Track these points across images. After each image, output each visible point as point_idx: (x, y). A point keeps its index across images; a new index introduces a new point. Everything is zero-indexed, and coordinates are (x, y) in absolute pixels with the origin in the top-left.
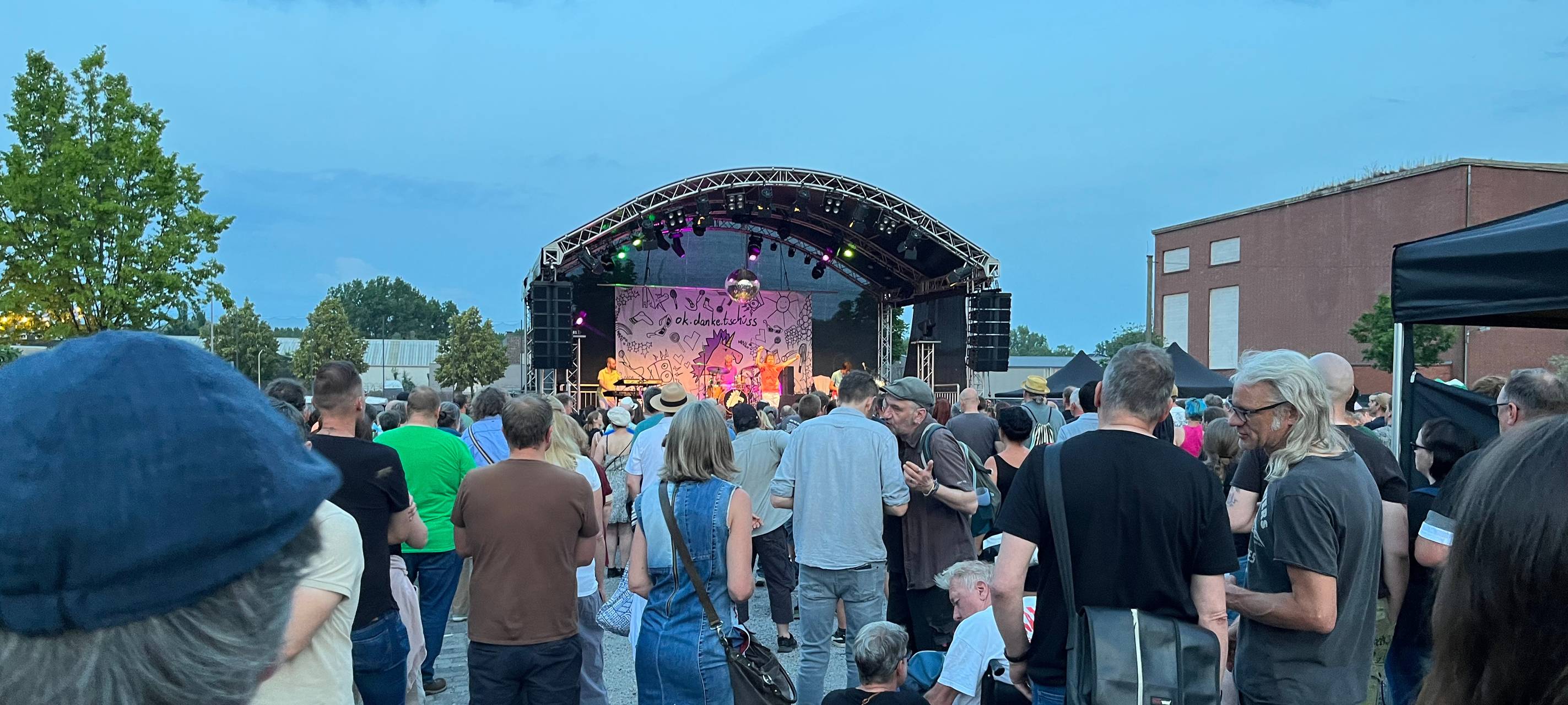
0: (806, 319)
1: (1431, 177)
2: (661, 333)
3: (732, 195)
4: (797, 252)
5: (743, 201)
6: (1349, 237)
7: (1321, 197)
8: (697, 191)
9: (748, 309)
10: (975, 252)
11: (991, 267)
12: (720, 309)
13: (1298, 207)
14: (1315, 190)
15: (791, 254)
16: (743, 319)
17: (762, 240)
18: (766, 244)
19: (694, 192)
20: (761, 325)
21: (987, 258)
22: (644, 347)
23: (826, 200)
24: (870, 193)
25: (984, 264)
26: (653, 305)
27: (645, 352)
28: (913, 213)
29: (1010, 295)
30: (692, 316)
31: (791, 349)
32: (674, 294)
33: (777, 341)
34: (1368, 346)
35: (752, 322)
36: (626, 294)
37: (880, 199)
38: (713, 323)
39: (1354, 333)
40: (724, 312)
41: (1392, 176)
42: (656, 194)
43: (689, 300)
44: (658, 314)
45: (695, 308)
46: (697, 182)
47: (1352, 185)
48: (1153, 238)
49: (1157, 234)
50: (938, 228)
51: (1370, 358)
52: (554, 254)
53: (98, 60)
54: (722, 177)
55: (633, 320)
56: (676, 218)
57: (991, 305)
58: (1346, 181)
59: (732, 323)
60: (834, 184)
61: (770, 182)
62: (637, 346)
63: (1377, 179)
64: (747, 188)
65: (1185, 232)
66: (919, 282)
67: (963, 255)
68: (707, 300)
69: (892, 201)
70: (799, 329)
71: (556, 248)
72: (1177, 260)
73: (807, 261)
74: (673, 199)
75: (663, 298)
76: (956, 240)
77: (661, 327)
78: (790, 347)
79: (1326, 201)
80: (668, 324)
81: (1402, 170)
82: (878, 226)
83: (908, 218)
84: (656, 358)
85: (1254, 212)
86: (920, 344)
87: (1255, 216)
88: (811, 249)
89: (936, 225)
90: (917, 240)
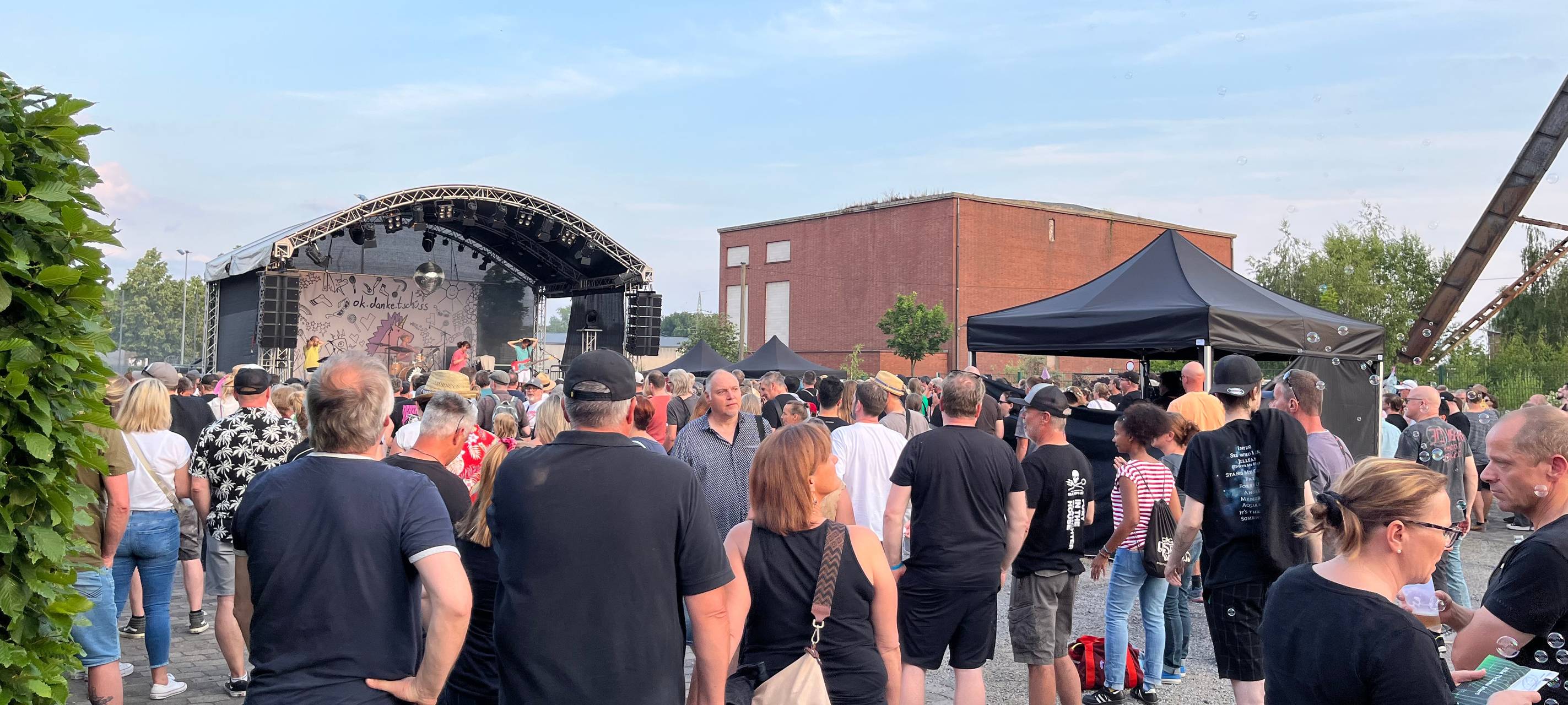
0: (471, 305)
1: (933, 204)
2: (339, 314)
3: (443, 207)
4: (466, 248)
5: (452, 212)
6: (873, 247)
7: (852, 213)
8: (413, 201)
9: (420, 295)
10: (635, 262)
11: (647, 274)
12: (395, 294)
13: (836, 219)
14: (848, 206)
15: (461, 249)
16: (416, 304)
17: (436, 236)
18: (439, 240)
19: (410, 202)
20: (431, 309)
21: (644, 266)
22: (323, 327)
23: (520, 214)
24: (555, 210)
25: (641, 271)
26: (333, 289)
27: (323, 331)
28: (588, 228)
29: (661, 296)
30: (369, 300)
31: (457, 331)
32: (353, 279)
33: (446, 323)
34: (891, 337)
35: (424, 307)
36: (308, 280)
37: (562, 216)
38: (388, 306)
39: (881, 326)
40: (398, 298)
41: (904, 201)
42: (378, 202)
43: (367, 286)
44: (336, 298)
45: (372, 293)
46: (413, 194)
47: (875, 206)
48: (718, 236)
49: (723, 233)
50: (607, 242)
51: (892, 346)
52: (285, 248)
54: (434, 191)
55: (313, 302)
56: (394, 223)
57: (647, 303)
58: (871, 202)
59: (406, 307)
60: (526, 202)
61: (474, 197)
62: (316, 326)
63: (893, 203)
64: (455, 200)
65: (744, 233)
66: (579, 280)
67: (625, 263)
68: (384, 286)
69: (572, 219)
70: (465, 314)
71: (286, 242)
72: (739, 256)
73: (475, 256)
74: (392, 206)
75: (342, 284)
76: (621, 252)
77: (340, 309)
78: (457, 329)
79: (856, 216)
80: (346, 306)
81: (911, 198)
82: (561, 237)
83: (584, 232)
84: (333, 336)
85: (801, 221)
86: (585, 332)
87: (802, 224)
88: (478, 245)
89: (606, 239)
90: (590, 249)
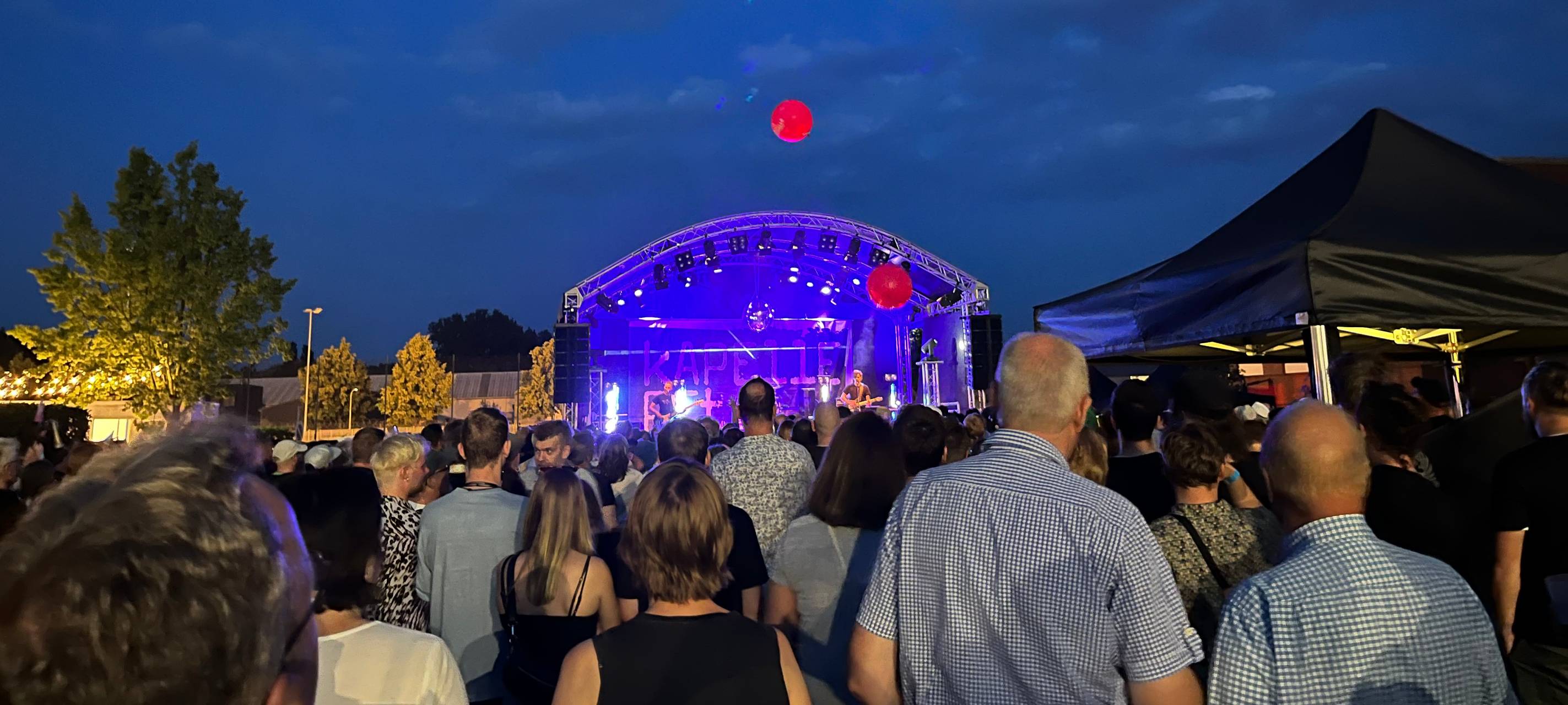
8: (704, 236)
10: (963, 278)
19: (701, 237)
23: (821, 238)
24: (862, 230)
25: (973, 289)
28: (903, 246)
37: (871, 235)
42: (667, 241)
46: (704, 228)
52: (575, 297)
53: (191, 154)
54: (726, 223)
56: (685, 260)
57: (982, 327)
60: (828, 224)
61: (770, 225)
67: (951, 281)
69: (882, 236)
71: (575, 292)
74: (682, 243)
76: (945, 268)
83: (898, 251)
86: (924, 365)
89: (925, 256)
